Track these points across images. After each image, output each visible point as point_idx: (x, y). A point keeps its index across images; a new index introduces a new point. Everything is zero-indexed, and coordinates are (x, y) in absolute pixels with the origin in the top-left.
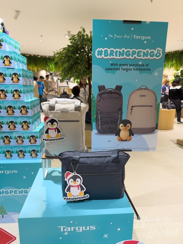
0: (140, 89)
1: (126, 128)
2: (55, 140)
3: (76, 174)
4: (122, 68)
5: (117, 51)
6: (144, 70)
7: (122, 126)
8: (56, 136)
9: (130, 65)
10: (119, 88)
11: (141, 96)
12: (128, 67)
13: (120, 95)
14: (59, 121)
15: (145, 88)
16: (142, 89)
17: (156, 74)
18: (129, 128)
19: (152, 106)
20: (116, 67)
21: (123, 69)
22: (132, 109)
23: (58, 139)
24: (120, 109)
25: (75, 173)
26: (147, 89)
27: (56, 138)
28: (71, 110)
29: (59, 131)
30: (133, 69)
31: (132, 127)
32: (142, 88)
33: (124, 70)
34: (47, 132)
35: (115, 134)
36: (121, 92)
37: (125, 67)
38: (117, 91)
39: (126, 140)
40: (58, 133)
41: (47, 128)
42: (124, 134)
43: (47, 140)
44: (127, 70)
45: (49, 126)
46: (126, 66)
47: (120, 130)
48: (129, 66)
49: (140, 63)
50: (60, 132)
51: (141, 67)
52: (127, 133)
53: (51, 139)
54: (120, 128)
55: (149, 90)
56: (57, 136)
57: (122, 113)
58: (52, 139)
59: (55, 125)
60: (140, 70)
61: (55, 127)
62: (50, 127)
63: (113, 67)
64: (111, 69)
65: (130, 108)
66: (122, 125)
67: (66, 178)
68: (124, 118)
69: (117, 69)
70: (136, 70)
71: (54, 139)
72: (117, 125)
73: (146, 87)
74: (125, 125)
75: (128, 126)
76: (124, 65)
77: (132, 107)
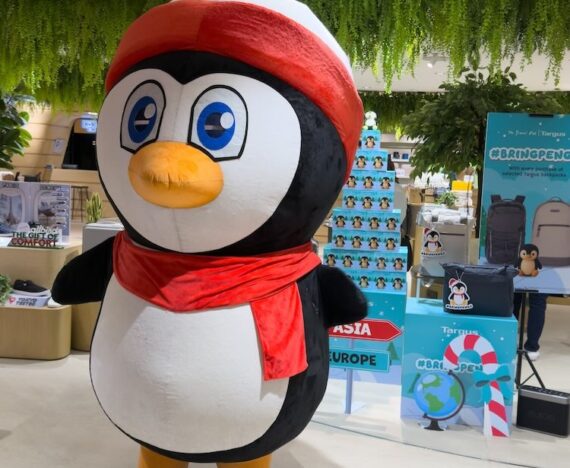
1: (530, 257)
3: (461, 282)
5: (518, 152)
6: (557, 175)
9: (537, 169)
10: (520, 199)
11: (552, 211)
15: (558, 200)
16: (553, 201)
18: (534, 257)
19: (568, 226)
20: (518, 171)
21: (526, 174)
22: (539, 229)
23: (438, 254)
24: (522, 229)
25: (459, 281)
26: (561, 201)
27: (436, 253)
28: (456, 223)
29: (440, 245)
30: (540, 175)
34: (426, 245)
35: (513, 265)
38: (517, 203)
39: (530, 275)
40: (438, 247)
41: (427, 241)
42: (527, 265)
43: (426, 254)
46: (531, 170)
48: (534, 170)
49: (551, 167)
51: (553, 172)
52: (533, 264)
53: (430, 253)
54: (522, 256)
57: (524, 235)
58: (432, 253)
60: (551, 175)
61: (436, 240)
62: (430, 240)
63: (512, 171)
64: (510, 174)
65: (536, 227)
66: (524, 251)
67: (451, 285)
68: (527, 242)
69: (518, 174)
70: (545, 175)
71: (434, 253)
72: (516, 252)
74: (529, 252)
75: (533, 255)
76: (528, 169)
77: (540, 226)
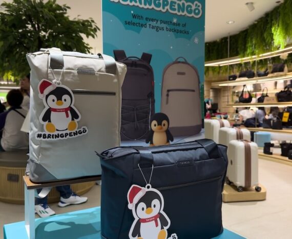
0: (177, 62)
1: (161, 128)
2: (66, 134)
3: (151, 189)
4: (150, 25)
6: (181, 32)
7: (155, 125)
8: (69, 126)
9: (162, 22)
10: (147, 57)
11: (179, 73)
12: (159, 24)
13: (150, 70)
14: (75, 92)
15: (183, 60)
16: (179, 62)
17: (196, 40)
18: (165, 128)
19: (193, 91)
20: (142, 22)
21: (151, 27)
22: (168, 95)
23: (73, 134)
24: (151, 95)
25: (148, 187)
26: (185, 63)
27: (68, 132)
28: (100, 71)
29: (75, 116)
30: (165, 29)
31: (170, 126)
32: (179, 60)
33: (153, 27)
34: (47, 117)
35: (145, 140)
36: (151, 64)
37: (154, 23)
38: (145, 63)
40: (73, 119)
41: (47, 108)
42: (158, 138)
43: (47, 136)
44: (158, 29)
45: (52, 102)
46: (156, 22)
47: (152, 132)
48: (159, 22)
49: (175, 21)
50: (77, 117)
51: (177, 28)
52: (165, 136)
53: (56, 133)
54: (153, 128)
55: (189, 64)
56: (71, 126)
57: (153, 102)
58: (60, 133)
59: (66, 101)
60: (175, 31)
61: (66, 105)
62: (54, 105)
63: (136, 21)
64: (134, 24)
65: (165, 93)
66: (154, 122)
67: (131, 202)
68: (157, 111)
69: (142, 25)
70: (170, 30)
71: (64, 133)
72: (147, 124)
73: (185, 60)
74: (160, 124)
75: (164, 125)
76: (153, 20)
77: (168, 91)
